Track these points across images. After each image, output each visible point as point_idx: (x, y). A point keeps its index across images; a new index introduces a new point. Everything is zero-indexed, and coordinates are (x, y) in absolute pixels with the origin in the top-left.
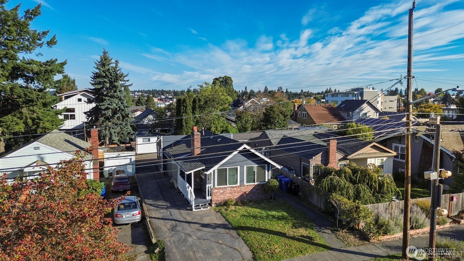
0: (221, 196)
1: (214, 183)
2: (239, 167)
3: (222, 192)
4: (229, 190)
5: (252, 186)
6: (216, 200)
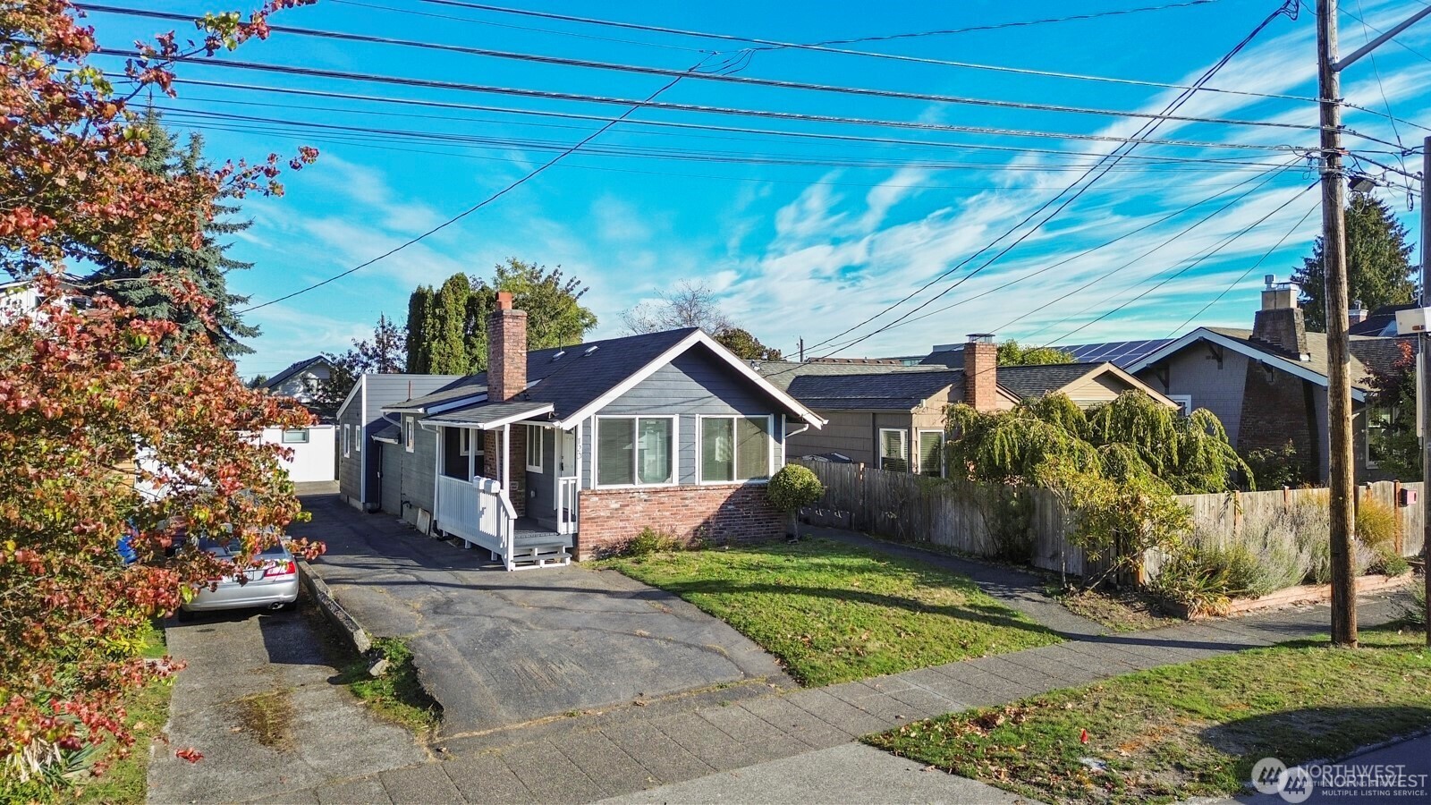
0: (612, 523)
1: (586, 471)
2: (676, 420)
3: (617, 506)
4: (640, 500)
5: (724, 491)
6: (592, 536)
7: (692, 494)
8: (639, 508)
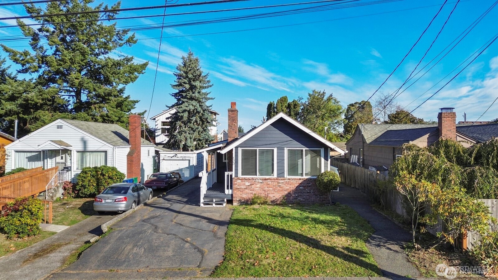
0: (247, 191)
1: (237, 170)
2: (275, 150)
3: (249, 184)
4: (259, 183)
5: (298, 181)
6: (238, 196)
7: (283, 181)
8: (258, 186)
